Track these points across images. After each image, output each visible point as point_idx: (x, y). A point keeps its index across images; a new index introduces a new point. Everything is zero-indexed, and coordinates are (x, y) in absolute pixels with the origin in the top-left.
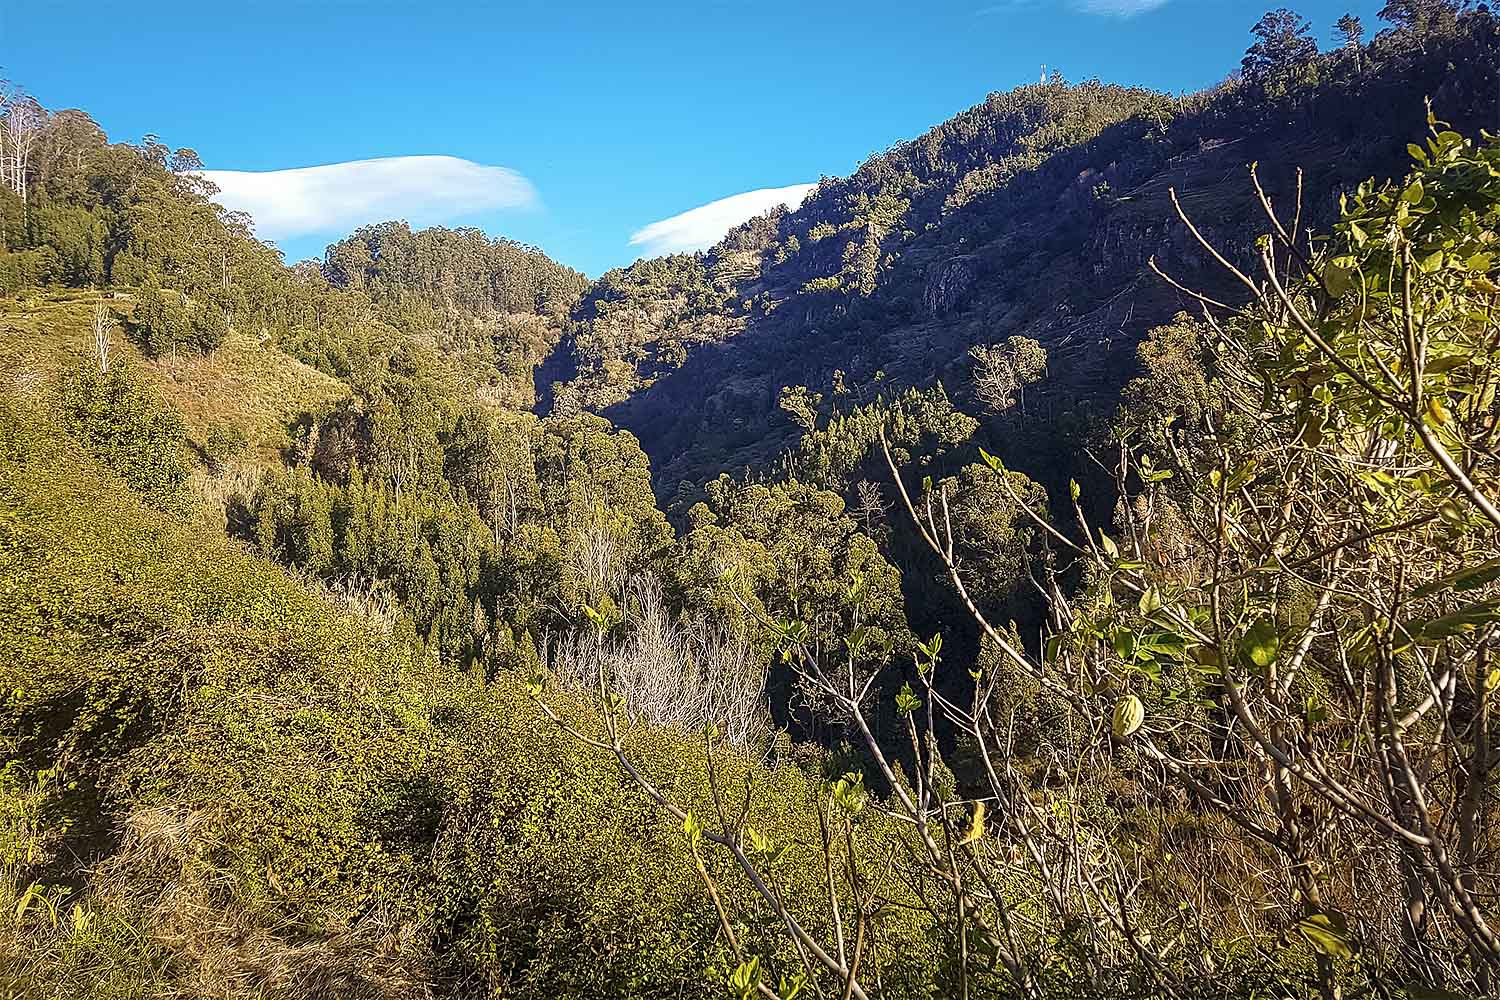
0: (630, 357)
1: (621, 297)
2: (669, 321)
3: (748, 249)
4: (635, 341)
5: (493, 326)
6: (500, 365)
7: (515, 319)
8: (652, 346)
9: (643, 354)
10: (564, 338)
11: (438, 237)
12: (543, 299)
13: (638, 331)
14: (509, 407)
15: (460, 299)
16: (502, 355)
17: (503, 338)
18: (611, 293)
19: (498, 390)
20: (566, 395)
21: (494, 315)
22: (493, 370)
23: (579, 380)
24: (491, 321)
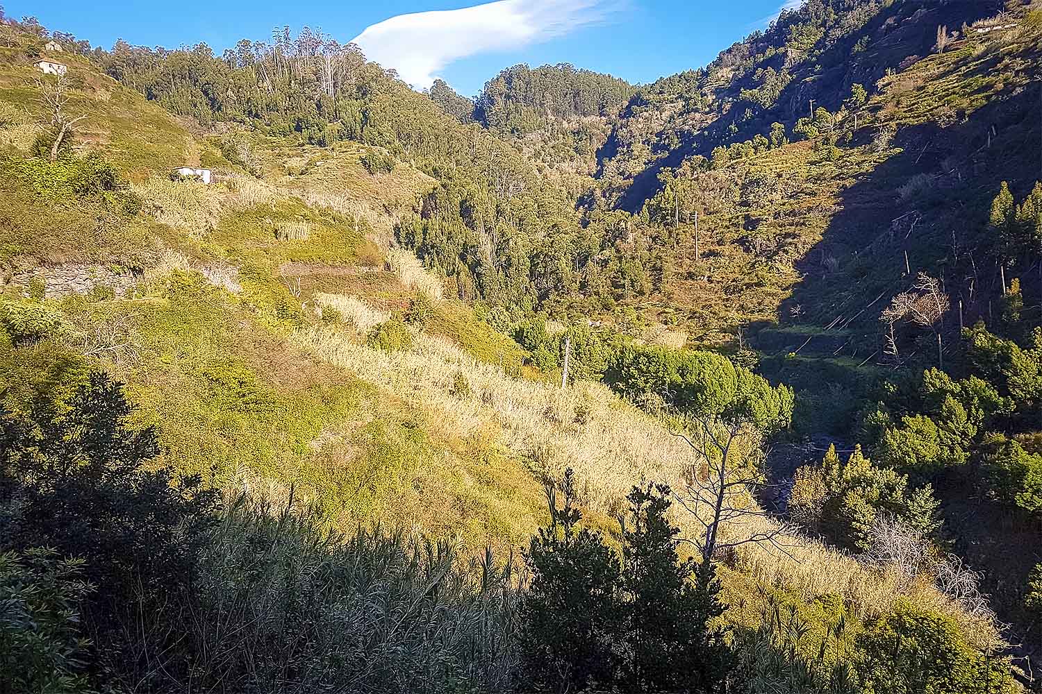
0: (647, 142)
1: (646, 103)
2: (672, 117)
3: (727, 66)
4: (650, 131)
5: (574, 126)
6: (576, 149)
7: (586, 120)
8: (659, 134)
9: (655, 139)
10: (613, 130)
11: (545, 72)
12: (604, 107)
13: (652, 125)
14: (579, 173)
15: (556, 111)
16: (577, 143)
17: (578, 133)
18: (642, 100)
19: (574, 164)
20: (611, 166)
21: (574, 118)
22: (572, 152)
23: (618, 156)
24: (573, 122)
